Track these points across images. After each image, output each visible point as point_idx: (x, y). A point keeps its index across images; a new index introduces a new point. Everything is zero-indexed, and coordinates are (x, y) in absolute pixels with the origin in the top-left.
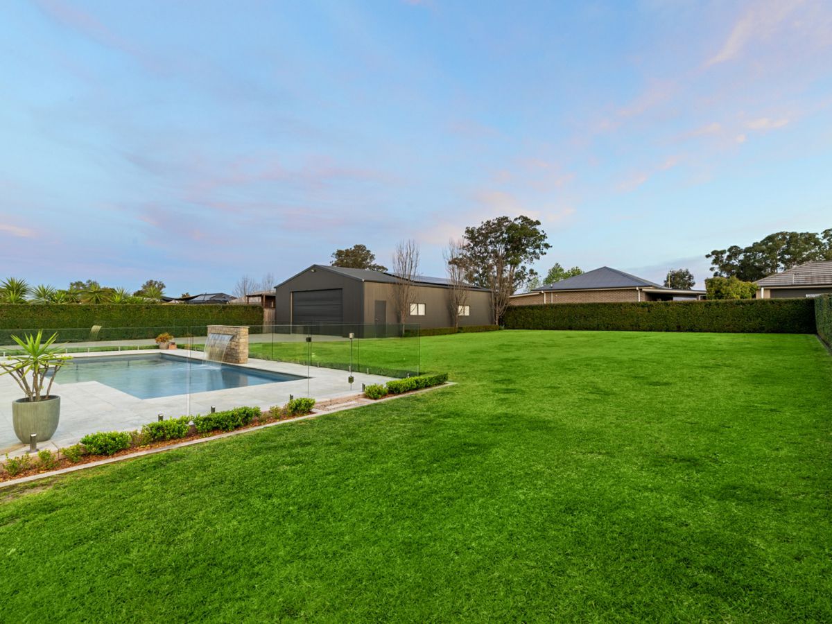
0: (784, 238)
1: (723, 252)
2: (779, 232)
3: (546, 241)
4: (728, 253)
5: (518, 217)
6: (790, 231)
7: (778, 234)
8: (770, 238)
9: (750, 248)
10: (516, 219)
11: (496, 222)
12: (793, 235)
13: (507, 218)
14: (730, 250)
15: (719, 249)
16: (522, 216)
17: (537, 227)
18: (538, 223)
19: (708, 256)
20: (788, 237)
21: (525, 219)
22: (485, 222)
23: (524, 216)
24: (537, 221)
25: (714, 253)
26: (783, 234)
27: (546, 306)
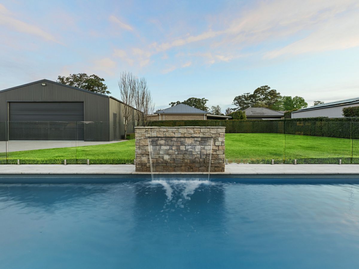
0: (193, 100)
1: (175, 103)
2: (192, 97)
3: (107, 90)
4: (176, 104)
5: (92, 75)
6: (195, 97)
7: (192, 98)
8: (190, 99)
9: (183, 102)
10: (90, 76)
11: (79, 76)
12: (196, 99)
13: (86, 74)
14: (177, 103)
15: (174, 102)
16: (94, 75)
17: (102, 82)
18: (103, 80)
19: (170, 104)
20: (194, 99)
21: (95, 77)
22: (72, 75)
23: (96, 75)
24: (103, 79)
25: (172, 103)
26: (193, 98)
27: (164, 121)
